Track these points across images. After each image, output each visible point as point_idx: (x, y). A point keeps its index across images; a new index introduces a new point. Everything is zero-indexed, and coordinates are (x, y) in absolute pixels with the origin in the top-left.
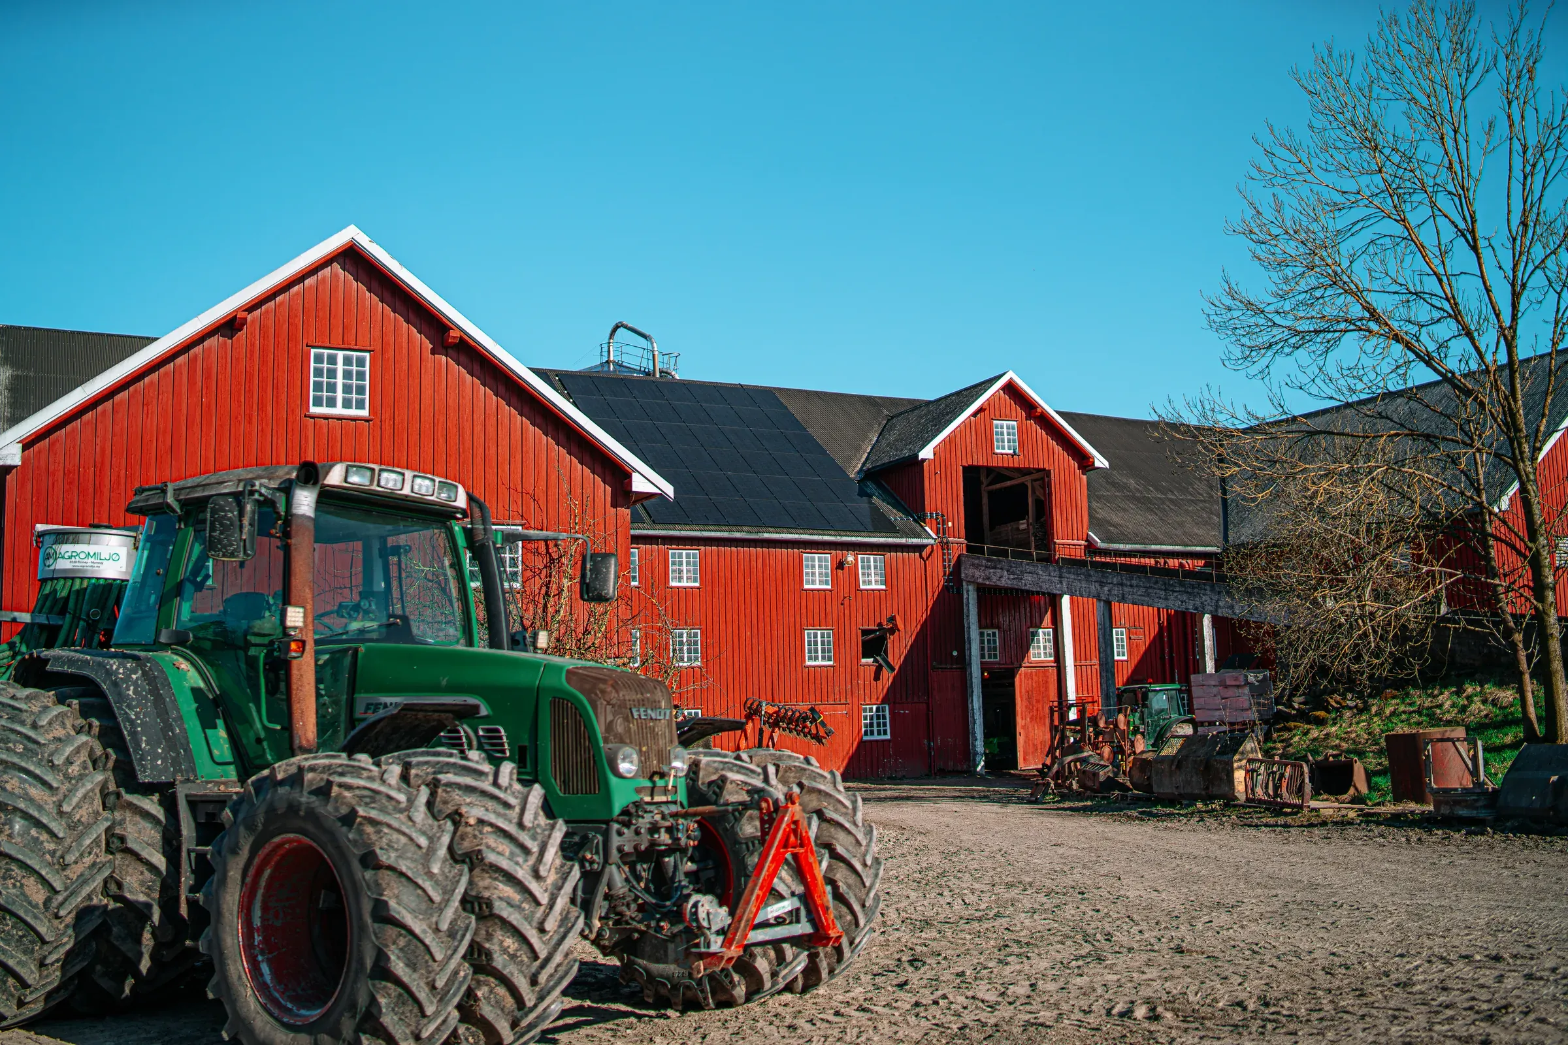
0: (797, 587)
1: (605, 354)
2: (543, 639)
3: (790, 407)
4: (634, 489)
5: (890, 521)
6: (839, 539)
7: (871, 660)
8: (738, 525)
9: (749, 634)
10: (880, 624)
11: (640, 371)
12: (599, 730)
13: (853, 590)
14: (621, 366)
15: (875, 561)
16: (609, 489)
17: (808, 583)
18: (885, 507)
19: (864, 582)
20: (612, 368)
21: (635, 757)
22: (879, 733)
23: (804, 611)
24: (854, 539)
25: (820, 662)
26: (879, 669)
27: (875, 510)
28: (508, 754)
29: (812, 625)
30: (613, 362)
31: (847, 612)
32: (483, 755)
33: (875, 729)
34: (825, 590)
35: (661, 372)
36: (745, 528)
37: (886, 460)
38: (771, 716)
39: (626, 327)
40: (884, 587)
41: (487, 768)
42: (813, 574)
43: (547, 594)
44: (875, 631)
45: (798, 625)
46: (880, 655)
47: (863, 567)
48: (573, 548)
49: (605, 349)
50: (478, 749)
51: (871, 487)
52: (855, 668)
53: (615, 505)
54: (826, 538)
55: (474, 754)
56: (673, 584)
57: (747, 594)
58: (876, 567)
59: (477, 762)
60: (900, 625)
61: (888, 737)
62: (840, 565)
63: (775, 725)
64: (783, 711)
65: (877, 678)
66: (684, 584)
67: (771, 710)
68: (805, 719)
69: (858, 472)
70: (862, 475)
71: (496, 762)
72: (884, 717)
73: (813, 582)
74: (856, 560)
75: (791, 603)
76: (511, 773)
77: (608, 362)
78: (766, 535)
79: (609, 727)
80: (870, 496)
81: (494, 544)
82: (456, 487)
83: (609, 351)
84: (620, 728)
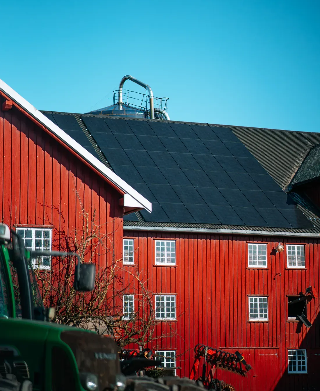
0: (243, 267)
1: (117, 98)
2: (52, 313)
3: (242, 140)
4: (126, 205)
5: (309, 221)
6: (273, 233)
7: (294, 318)
8: (202, 224)
9: (209, 298)
10: (301, 293)
11: (140, 111)
12: (77, 366)
13: (282, 269)
14: (128, 106)
15: (298, 248)
16: (108, 205)
17: (251, 264)
18: (306, 212)
19: (290, 264)
20: (121, 108)
21: (96, 379)
22: (300, 369)
23: (248, 283)
24: (283, 234)
25: (259, 319)
26: (300, 324)
27: (299, 213)
28: (29, 377)
29: (254, 292)
30: (123, 104)
31: (278, 284)
32: (15, 376)
33: (297, 366)
34: (262, 269)
35: (155, 111)
36: (207, 226)
37: (307, 178)
38: (211, 356)
39: (131, 79)
40: (304, 267)
41: (16, 383)
42: (255, 258)
43: (67, 273)
44: (298, 298)
45: (244, 292)
46: (301, 314)
47: (289, 253)
48: (85, 244)
49: (117, 95)
50: (12, 373)
51: (297, 197)
52: (283, 324)
53: (112, 215)
54: (264, 233)
55: (10, 376)
56: (157, 263)
57: (209, 272)
58: (298, 253)
59: (11, 380)
60: (316, 294)
61: (306, 372)
62: (273, 252)
63: (214, 363)
64: (219, 353)
65: (298, 331)
66: (165, 264)
67: (212, 353)
68: (232, 359)
69: (288, 186)
70: (290, 189)
71: (21, 381)
72: (303, 358)
73: (255, 263)
74: (285, 248)
75: (239, 278)
76: (29, 387)
77: (119, 104)
78: (223, 231)
79: (83, 364)
80: (296, 204)
81: (26, 259)
82: (5, 228)
83: (119, 96)
84: (88, 363)
